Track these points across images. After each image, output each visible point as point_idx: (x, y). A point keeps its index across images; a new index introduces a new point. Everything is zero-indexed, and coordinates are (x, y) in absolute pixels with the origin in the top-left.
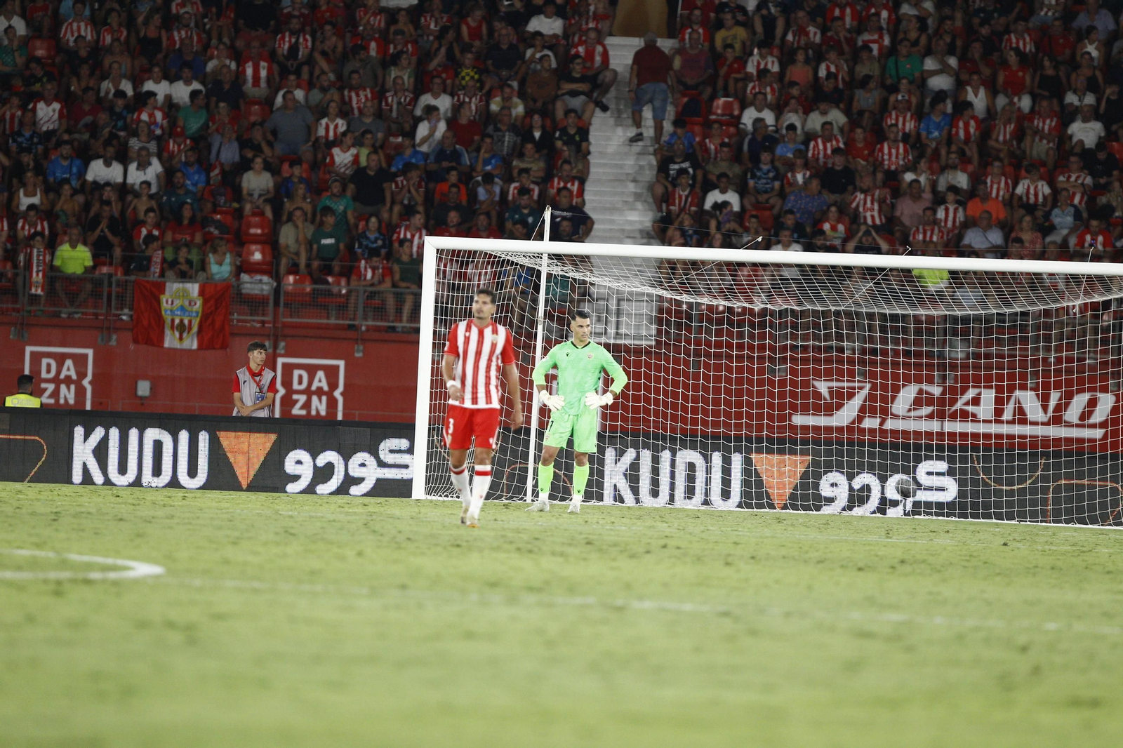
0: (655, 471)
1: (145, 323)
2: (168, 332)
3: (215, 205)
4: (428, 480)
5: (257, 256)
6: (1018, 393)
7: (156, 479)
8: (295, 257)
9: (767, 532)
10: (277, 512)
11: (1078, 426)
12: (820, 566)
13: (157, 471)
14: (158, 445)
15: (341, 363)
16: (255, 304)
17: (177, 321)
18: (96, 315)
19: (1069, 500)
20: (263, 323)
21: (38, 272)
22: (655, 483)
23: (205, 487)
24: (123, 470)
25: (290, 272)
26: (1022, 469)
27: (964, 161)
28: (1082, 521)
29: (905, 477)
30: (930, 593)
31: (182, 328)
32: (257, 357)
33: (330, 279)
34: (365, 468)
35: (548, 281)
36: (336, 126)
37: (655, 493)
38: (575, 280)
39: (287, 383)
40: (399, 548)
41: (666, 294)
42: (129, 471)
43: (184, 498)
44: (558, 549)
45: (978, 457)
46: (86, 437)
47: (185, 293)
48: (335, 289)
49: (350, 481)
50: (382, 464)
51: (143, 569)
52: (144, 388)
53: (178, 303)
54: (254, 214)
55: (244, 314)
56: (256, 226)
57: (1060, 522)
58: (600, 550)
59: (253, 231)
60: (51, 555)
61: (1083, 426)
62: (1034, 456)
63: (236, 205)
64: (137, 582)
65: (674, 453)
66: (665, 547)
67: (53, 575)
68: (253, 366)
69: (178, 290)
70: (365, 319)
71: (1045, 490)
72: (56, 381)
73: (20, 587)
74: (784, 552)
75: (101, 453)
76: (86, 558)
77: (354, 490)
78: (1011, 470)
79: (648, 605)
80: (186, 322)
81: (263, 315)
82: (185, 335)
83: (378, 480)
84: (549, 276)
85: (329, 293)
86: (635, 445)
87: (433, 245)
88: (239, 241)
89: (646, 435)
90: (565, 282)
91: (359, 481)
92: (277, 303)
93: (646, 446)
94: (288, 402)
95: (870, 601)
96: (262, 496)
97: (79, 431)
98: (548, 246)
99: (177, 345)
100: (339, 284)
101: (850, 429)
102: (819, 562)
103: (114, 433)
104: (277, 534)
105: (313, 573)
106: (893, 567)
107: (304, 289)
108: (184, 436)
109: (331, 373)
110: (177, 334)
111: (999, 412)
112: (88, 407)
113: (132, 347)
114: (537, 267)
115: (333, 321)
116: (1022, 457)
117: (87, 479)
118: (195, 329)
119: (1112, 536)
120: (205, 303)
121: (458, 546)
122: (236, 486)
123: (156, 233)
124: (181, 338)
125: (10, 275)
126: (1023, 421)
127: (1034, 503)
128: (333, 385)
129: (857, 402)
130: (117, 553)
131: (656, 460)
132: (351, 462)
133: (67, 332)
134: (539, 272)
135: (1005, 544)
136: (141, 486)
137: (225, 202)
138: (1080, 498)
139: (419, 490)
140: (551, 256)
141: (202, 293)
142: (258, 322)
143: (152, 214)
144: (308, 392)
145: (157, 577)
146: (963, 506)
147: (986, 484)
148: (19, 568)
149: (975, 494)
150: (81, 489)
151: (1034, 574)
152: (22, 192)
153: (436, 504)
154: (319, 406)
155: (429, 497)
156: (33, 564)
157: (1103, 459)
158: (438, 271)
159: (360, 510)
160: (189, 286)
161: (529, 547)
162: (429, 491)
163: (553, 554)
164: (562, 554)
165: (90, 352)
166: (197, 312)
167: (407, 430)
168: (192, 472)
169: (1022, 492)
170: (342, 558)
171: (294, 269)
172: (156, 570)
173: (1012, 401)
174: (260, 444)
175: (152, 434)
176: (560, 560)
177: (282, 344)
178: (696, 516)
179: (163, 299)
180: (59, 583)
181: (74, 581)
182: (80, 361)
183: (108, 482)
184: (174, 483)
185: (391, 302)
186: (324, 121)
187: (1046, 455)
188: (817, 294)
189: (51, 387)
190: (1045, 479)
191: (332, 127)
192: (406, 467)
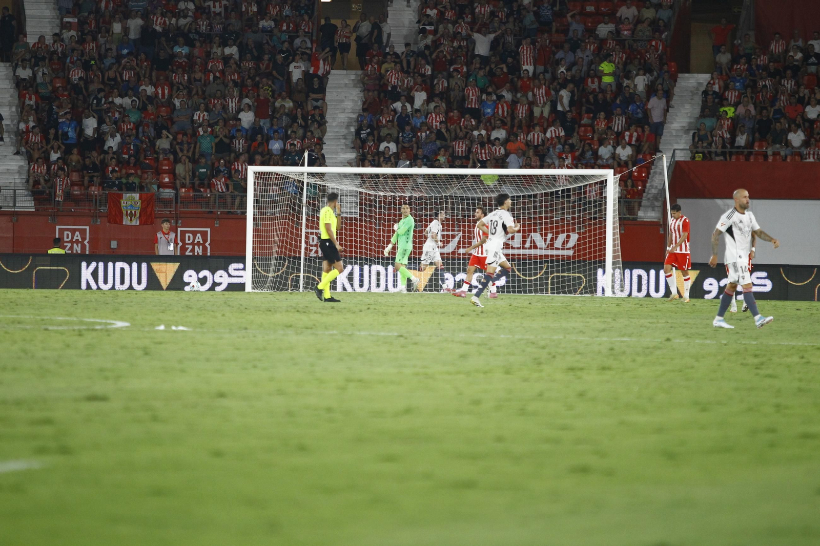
0: (361, 275)
1: (114, 213)
2: (125, 217)
3: (145, 156)
4: (253, 283)
5: (167, 180)
6: (532, 234)
7: (121, 286)
8: (184, 181)
9: (417, 301)
10: (181, 298)
11: (562, 249)
12: (443, 315)
13: (122, 282)
14: (122, 270)
15: (209, 230)
16: (166, 202)
17: (129, 212)
18: (90, 210)
19: (558, 283)
20: (170, 211)
21: (59, 190)
22: (361, 281)
23: (146, 289)
24: (106, 282)
25: (182, 187)
26: (536, 269)
27: (503, 124)
28: (564, 293)
29: (480, 274)
30: (497, 325)
31: (131, 215)
32: (166, 226)
33: (202, 190)
34: (222, 278)
35: (307, 186)
36: (204, 115)
37: (361, 286)
38: (320, 185)
39: (183, 240)
40: (242, 312)
41: (363, 191)
42: (109, 282)
43: (136, 294)
44: (317, 311)
45: (515, 264)
46: (88, 266)
47: (133, 199)
48: (205, 195)
49: (215, 285)
50: (230, 276)
51: (120, 324)
52: (114, 244)
53: (129, 203)
54: (164, 160)
55: (161, 208)
56: (166, 166)
57: (554, 293)
58: (338, 311)
59: (164, 168)
60: (75, 319)
61: (564, 249)
62: (541, 263)
63: (155, 156)
64: (117, 329)
65: (370, 266)
66: (369, 309)
67: (76, 328)
68: (164, 230)
69: (129, 197)
70: (219, 208)
71: (547, 279)
72: (71, 242)
73: (62, 333)
74: (425, 309)
75: (95, 274)
76: (92, 320)
77: (218, 289)
78: (530, 269)
79: (363, 333)
80: (133, 212)
81: (170, 208)
82: (133, 218)
83: (229, 283)
84: (308, 184)
85: (202, 196)
86: (351, 263)
87: (252, 170)
88: (158, 173)
89: (356, 258)
90: (315, 187)
91: (220, 284)
92: (177, 202)
93: (356, 263)
94: (183, 249)
95: (469, 329)
96: (173, 292)
97: (84, 264)
98: (306, 169)
99: (129, 223)
100: (206, 192)
101: (453, 253)
102: (443, 313)
103: (101, 265)
104: (183, 308)
105: (202, 324)
106: (478, 315)
107: (189, 194)
108: (135, 265)
109: (204, 234)
110: (129, 218)
111: (524, 242)
112: (87, 253)
113: (108, 225)
114: (302, 180)
115: (204, 210)
116: (536, 263)
117: (89, 287)
118: (138, 215)
119: (580, 299)
120: (142, 203)
121: (270, 311)
122: (160, 288)
123: (117, 169)
124: (131, 220)
125: (47, 192)
126: (536, 247)
127: (541, 285)
128: (205, 241)
129: (456, 239)
130: (107, 318)
131: (362, 270)
132: (215, 275)
133: (76, 218)
134: (303, 182)
135: (530, 303)
136: (115, 289)
137: (150, 154)
138: (563, 282)
139: (249, 288)
140: (308, 174)
141: (140, 198)
142: (168, 211)
143: (114, 160)
144: (193, 244)
145: (127, 327)
146: (508, 287)
147: (518, 277)
148: (60, 325)
149: (513, 281)
150: (86, 291)
151: (545, 316)
152: (52, 152)
153: (257, 293)
154: (199, 250)
155: (254, 291)
156: (67, 323)
157: (574, 263)
158: (255, 183)
159: (221, 296)
160: (134, 195)
161: (304, 310)
162: (253, 288)
163: (315, 313)
164: (320, 313)
165: (87, 228)
166: (139, 207)
167: (242, 259)
168: (139, 282)
169: (536, 280)
170: (215, 317)
171: (183, 186)
172: (126, 324)
173: (530, 237)
174: (172, 268)
175: (119, 265)
176: (319, 315)
177: (180, 221)
178: (381, 295)
179: (122, 201)
180: (80, 331)
181: (88, 330)
182: (83, 232)
183: (99, 288)
184: (131, 288)
185: (229, 200)
186: (198, 113)
187: (547, 262)
188: (436, 188)
189: (69, 245)
190: (546, 273)
191: (202, 115)
192: (242, 277)
